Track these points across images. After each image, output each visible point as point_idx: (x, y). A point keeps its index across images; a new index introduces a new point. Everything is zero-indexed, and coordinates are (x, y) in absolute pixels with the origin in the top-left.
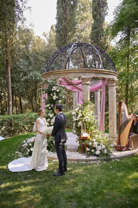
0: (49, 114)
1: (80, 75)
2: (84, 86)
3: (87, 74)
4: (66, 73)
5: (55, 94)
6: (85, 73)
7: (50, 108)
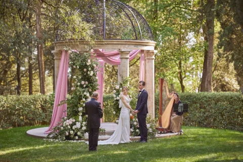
0: (85, 93)
1: (119, 47)
2: (124, 60)
3: (127, 46)
4: (102, 44)
5: (90, 69)
6: (124, 45)
7: (85, 86)
